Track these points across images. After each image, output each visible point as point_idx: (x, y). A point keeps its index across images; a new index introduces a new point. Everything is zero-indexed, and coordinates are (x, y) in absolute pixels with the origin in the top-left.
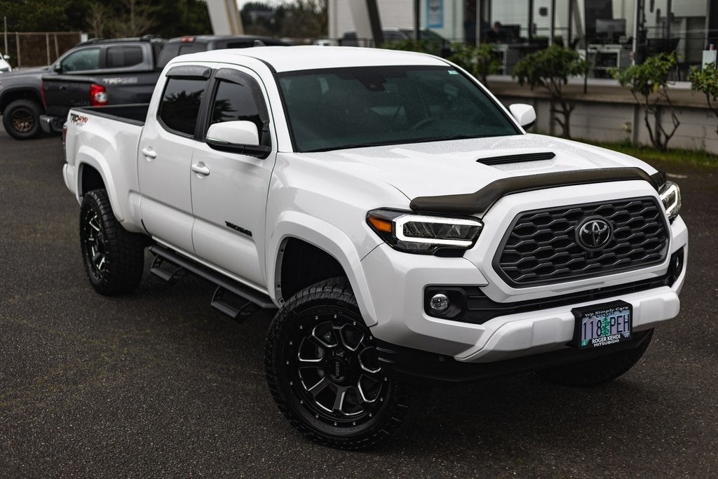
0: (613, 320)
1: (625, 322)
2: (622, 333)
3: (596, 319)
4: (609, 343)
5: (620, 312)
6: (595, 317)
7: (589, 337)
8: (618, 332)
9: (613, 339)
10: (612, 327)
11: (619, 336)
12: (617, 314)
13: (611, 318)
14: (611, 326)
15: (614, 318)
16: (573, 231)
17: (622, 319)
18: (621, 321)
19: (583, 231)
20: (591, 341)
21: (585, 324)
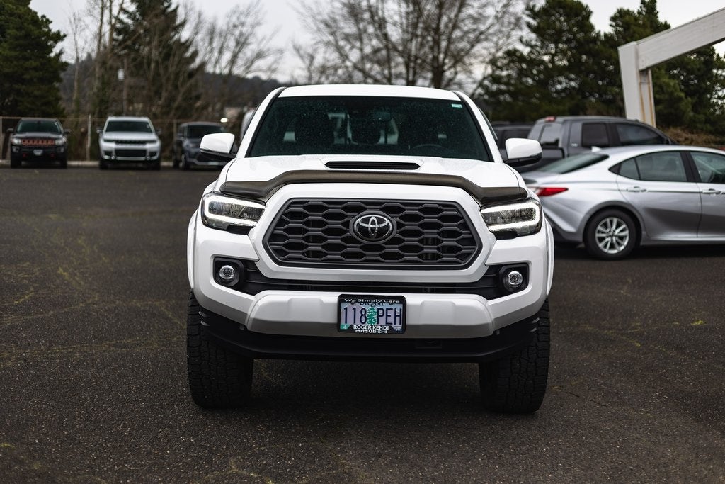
0: (381, 312)
1: (396, 316)
2: (393, 326)
3: (359, 306)
4: (374, 332)
5: (391, 305)
6: (358, 304)
7: (350, 322)
8: (387, 323)
9: (380, 328)
10: (380, 318)
11: (388, 328)
12: (386, 306)
13: (378, 309)
14: (378, 316)
15: (382, 309)
16: (348, 222)
17: (393, 311)
18: (390, 313)
19: (358, 224)
20: (352, 326)
21: (346, 309)
